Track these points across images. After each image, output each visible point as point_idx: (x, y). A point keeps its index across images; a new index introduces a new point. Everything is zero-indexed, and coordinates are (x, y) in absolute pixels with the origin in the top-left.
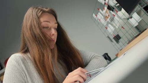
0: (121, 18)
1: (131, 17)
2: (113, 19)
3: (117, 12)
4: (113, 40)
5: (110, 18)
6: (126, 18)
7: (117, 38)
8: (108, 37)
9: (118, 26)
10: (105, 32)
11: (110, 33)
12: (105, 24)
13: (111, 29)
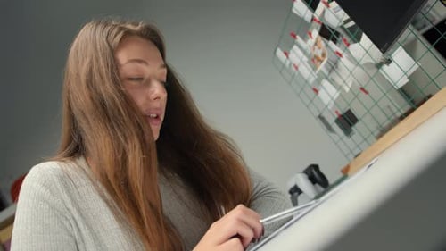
0: (358, 64)
1: (389, 62)
2: (336, 64)
3: (348, 45)
4: (336, 127)
5: (328, 62)
6: (372, 61)
7: (347, 121)
8: (321, 118)
9: (350, 85)
10: (311, 101)
11: (326, 107)
12: (312, 80)
13: (330, 95)
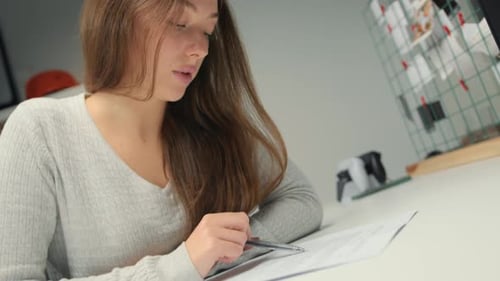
0: (468, 50)
2: (440, 40)
3: (463, 22)
4: (416, 116)
5: (431, 36)
6: (487, 53)
7: (432, 113)
8: (402, 98)
9: (450, 71)
10: (396, 76)
11: (412, 89)
12: (404, 51)
13: (420, 77)
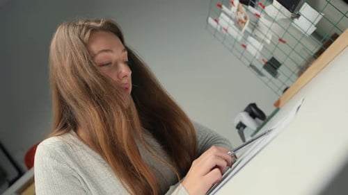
0: (274, 21)
1: (298, 16)
2: (256, 23)
3: (264, 7)
4: (264, 71)
5: (250, 23)
6: (284, 17)
7: (273, 66)
8: (252, 66)
9: (270, 37)
10: (242, 54)
11: (255, 57)
12: (240, 38)
13: (256, 48)
